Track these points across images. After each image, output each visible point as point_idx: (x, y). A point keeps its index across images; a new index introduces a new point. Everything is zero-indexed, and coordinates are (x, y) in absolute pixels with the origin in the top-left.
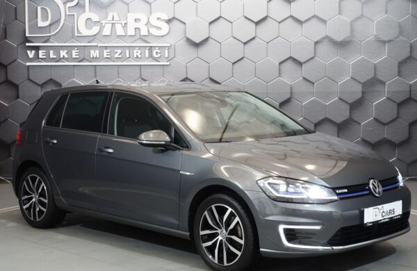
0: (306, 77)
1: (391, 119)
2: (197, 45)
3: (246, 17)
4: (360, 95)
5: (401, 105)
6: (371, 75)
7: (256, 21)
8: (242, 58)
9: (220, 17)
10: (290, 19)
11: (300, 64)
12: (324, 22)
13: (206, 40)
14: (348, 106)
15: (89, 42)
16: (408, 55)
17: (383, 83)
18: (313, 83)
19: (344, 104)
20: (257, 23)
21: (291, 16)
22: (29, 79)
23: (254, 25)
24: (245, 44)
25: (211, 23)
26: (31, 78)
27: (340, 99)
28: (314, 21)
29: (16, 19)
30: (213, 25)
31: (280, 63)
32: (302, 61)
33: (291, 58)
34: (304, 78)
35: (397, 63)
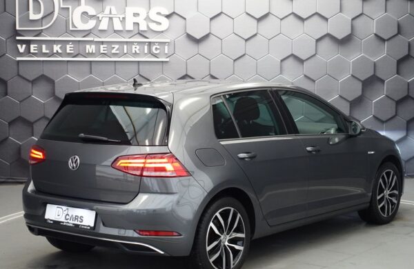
0: (308, 75)
1: (390, 117)
2: (197, 41)
3: (247, 14)
4: (360, 93)
5: (399, 103)
6: (372, 73)
7: (258, 17)
8: (244, 55)
9: (222, 13)
10: (292, 16)
11: (301, 61)
12: (327, 19)
13: (207, 36)
14: (348, 105)
15: (84, 37)
16: (407, 53)
17: (383, 81)
18: (314, 81)
19: (344, 102)
20: (259, 20)
21: (293, 13)
22: (19, 75)
23: (256, 21)
24: (246, 40)
25: (211, 19)
26: (20, 73)
27: (340, 96)
28: (316, 18)
29: (5, 11)
30: (213, 21)
31: (282, 61)
32: (303, 58)
33: (292, 55)
34: (305, 76)
35: (396, 61)
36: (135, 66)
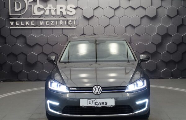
0: (138, 34)
1: (174, 51)
2: (88, 19)
3: (110, 7)
4: (161, 41)
5: (178, 45)
6: (165, 32)
7: (114, 8)
8: (109, 25)
9: (99, 6)
10: (130, 8)
12: (145, 9)
13: (92, 17)
14: (155, 46)
15: (39, 18)
16: (182, 23)
17: (171, 36)
18: (140, 36)
19: (154, 45)
20: (115, 9)
21: (130, 6)
22: (11, 35)
23: (114, 10)
24: (110, 18)
25: (94, 9)
27: (152, 43)
28: (140, 8)
29: (5, 7)
30: (95, 10)
31: (126, 27)
32: (135, 26)
33: (130, 25)
34: (136, 34)
35: (177, 27)
36: (61, 30)
